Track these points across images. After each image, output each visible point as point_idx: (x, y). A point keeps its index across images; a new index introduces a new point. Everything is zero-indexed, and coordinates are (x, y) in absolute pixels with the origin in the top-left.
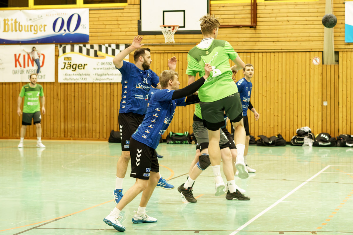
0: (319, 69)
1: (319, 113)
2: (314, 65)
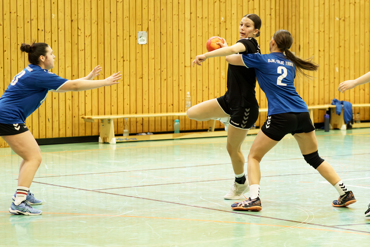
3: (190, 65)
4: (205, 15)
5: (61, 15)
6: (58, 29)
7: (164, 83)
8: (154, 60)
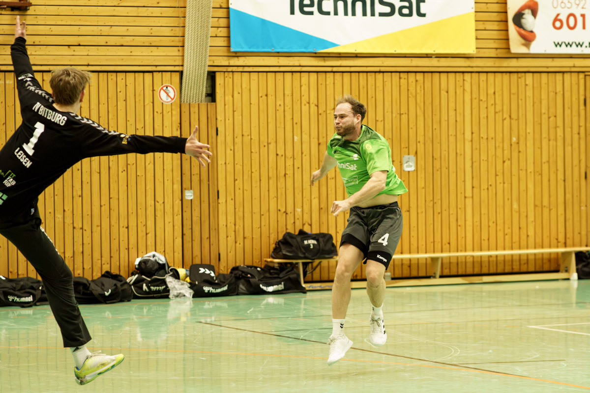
0: (174, 112)
1: (176, 217)
2: (163, 103)
3: (471, 195)
4: (491, 135)
5: (305, 137)
6: (302, 153)
7: (438, 218)
8: (424, 190)
